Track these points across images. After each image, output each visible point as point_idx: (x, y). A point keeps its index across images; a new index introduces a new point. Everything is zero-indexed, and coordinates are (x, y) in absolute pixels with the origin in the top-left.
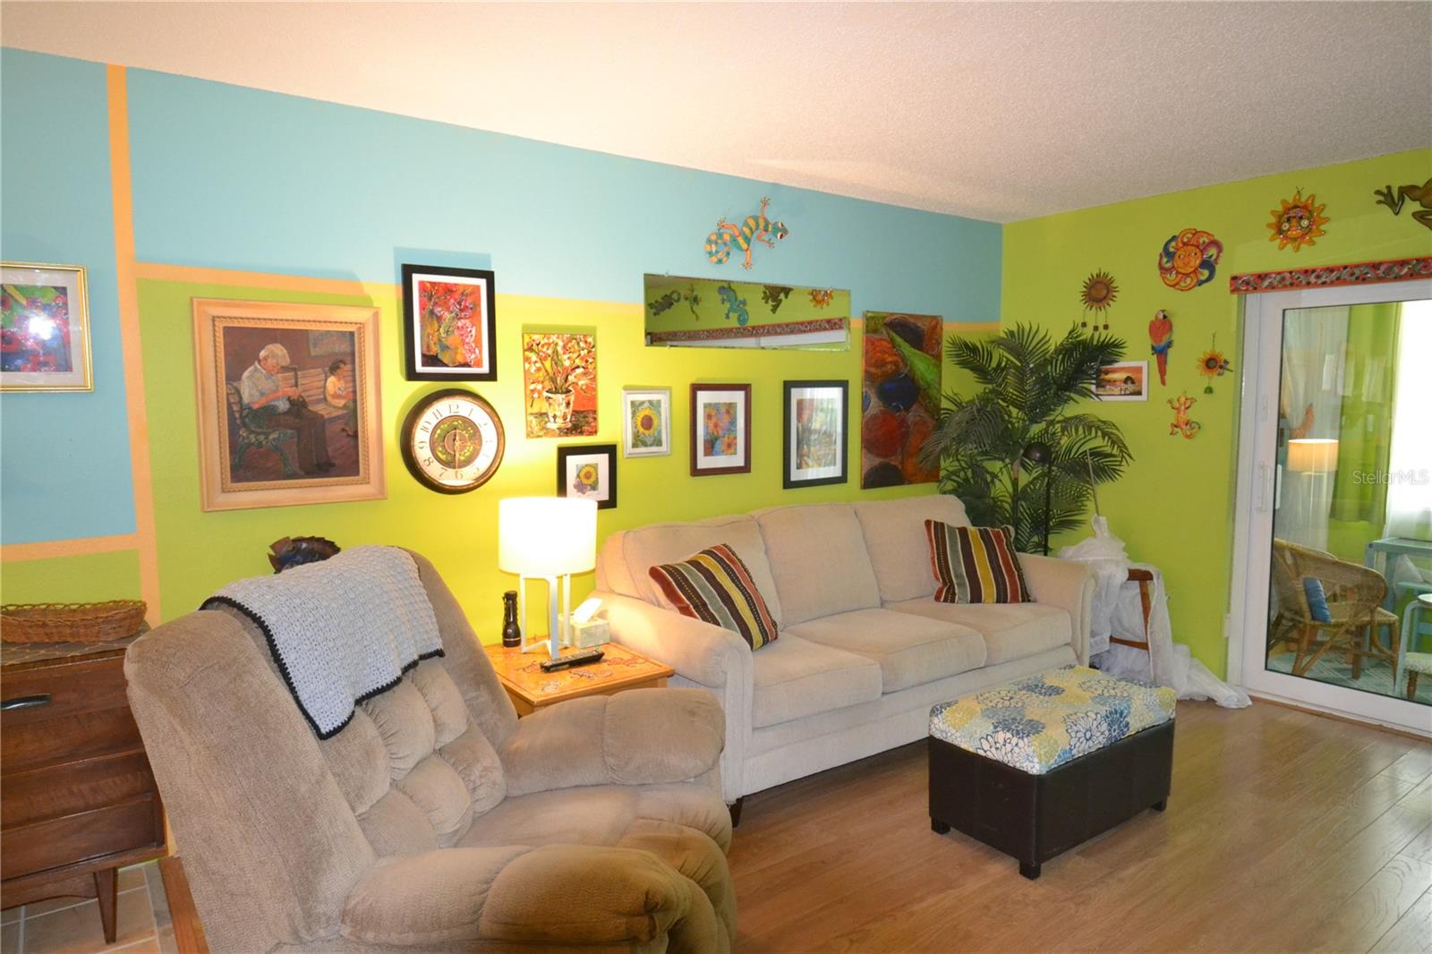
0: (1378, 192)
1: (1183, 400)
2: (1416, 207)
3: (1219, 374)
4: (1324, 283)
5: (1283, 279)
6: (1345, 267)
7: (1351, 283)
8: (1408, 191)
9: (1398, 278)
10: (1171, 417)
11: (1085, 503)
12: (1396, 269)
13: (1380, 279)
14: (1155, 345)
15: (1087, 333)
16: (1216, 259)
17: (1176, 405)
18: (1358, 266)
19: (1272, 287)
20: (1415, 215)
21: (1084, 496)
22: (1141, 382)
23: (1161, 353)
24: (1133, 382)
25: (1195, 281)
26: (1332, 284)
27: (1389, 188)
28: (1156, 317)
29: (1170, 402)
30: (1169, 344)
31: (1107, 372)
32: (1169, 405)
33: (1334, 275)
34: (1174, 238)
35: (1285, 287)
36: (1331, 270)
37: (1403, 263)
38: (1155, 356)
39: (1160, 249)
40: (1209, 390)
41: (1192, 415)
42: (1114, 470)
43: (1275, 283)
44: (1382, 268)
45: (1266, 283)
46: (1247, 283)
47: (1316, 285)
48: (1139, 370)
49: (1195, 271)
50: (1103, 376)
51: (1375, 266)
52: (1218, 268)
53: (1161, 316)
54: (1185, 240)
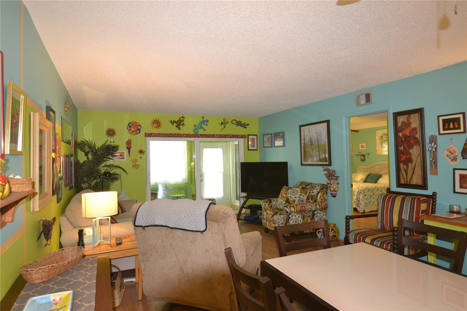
0: (170, 121)
1: (134, 160)
2: (176, 124)
3: (143, 154)
4: (163, 137)
5: (155, 135)
6: (166, 134)
7: (168, 137)
8: (174, 121)
9: (175, 137)
10: (132, 164)
11: (110, 187)
12: (175, 135)
13: (172, 137)
14: (128, 147)
15: (108, 143)
16: (140, 129)
17: (133, 161)
18: (168, 134)
19: (153, 136)
20: (176, 126)
21: (110, 186)
22: (124, 156)
23: (129, 149)
24: (122, 156)
25: (136, 133)
26: (164, 137)
27: (172, 120)
28: (128, 140)
29: (132, 160)
30: (131, 147)
31: (115, 153)
32: (132, 161)
33: (164, 135)
34: (130, 123)
35: (156, 137)
36: (164, 134)
37: (176, 134)
38: (127, 150)
39: (127, 125)
40: (141, 158)
41: (137, 163)
42: (118, 178)
43: (154, 135)
44: (173, 135)
45: (152, 135)
46: (148, 135)
47: (161, 137)
48: (124, 153)
49: (136, 131)
50: (113, 154)
51: (171, 134)
52: (141, 131)
53: (130, 141)
54: (133, 124)
